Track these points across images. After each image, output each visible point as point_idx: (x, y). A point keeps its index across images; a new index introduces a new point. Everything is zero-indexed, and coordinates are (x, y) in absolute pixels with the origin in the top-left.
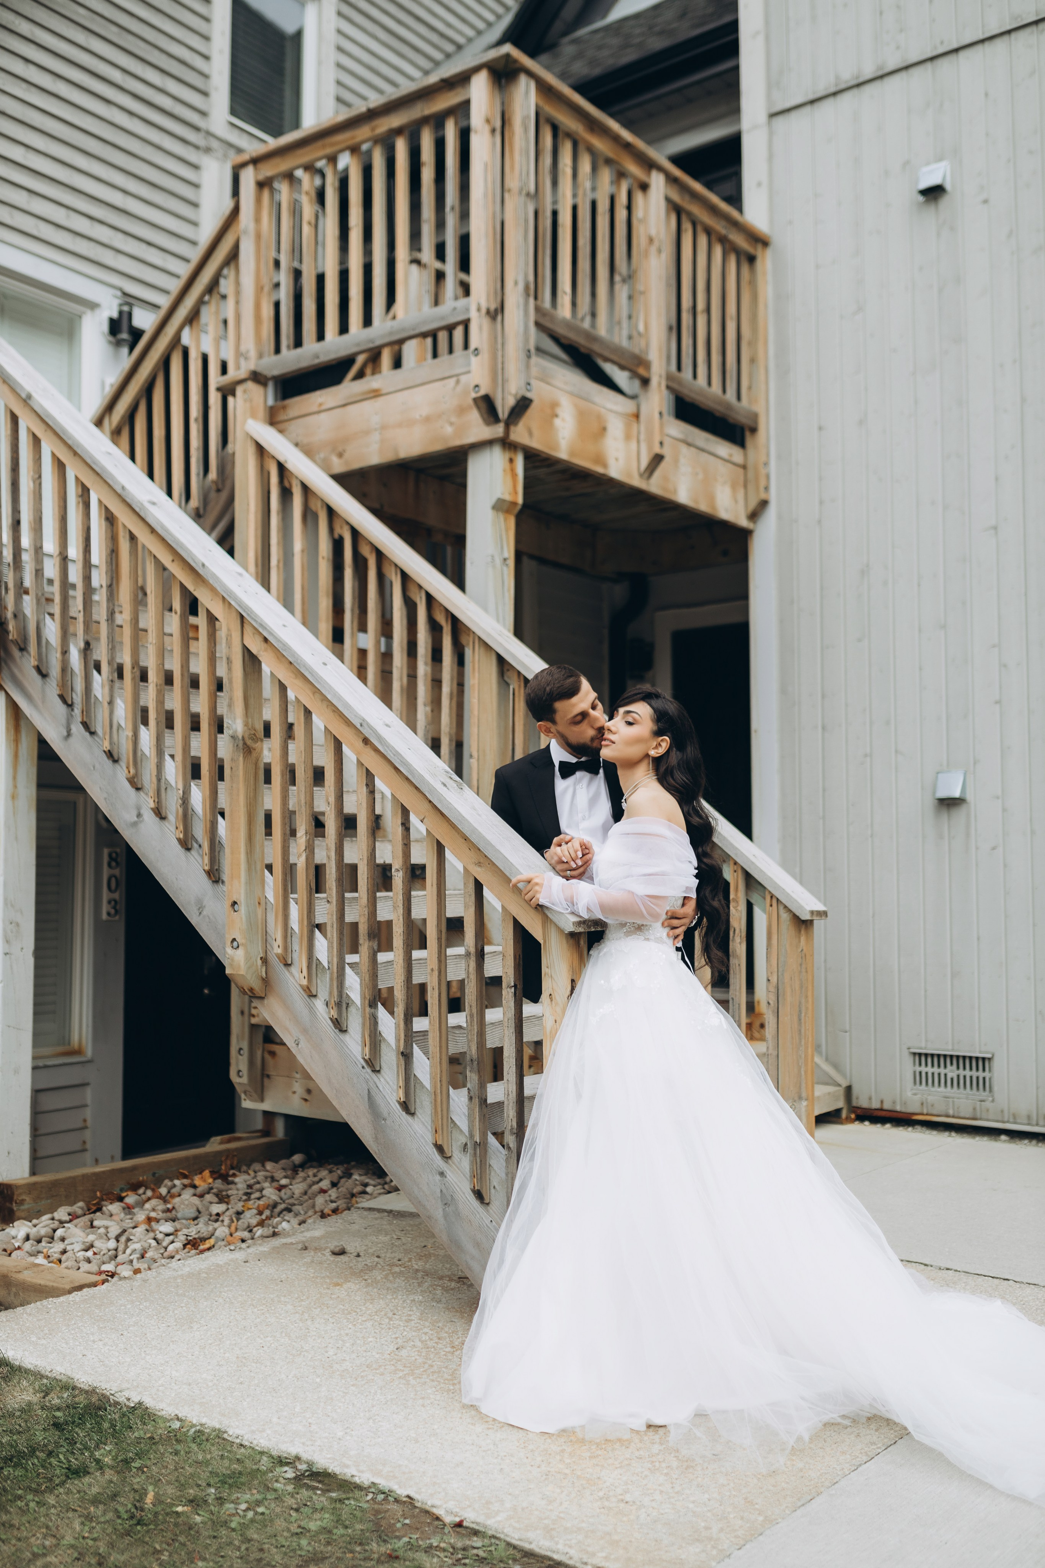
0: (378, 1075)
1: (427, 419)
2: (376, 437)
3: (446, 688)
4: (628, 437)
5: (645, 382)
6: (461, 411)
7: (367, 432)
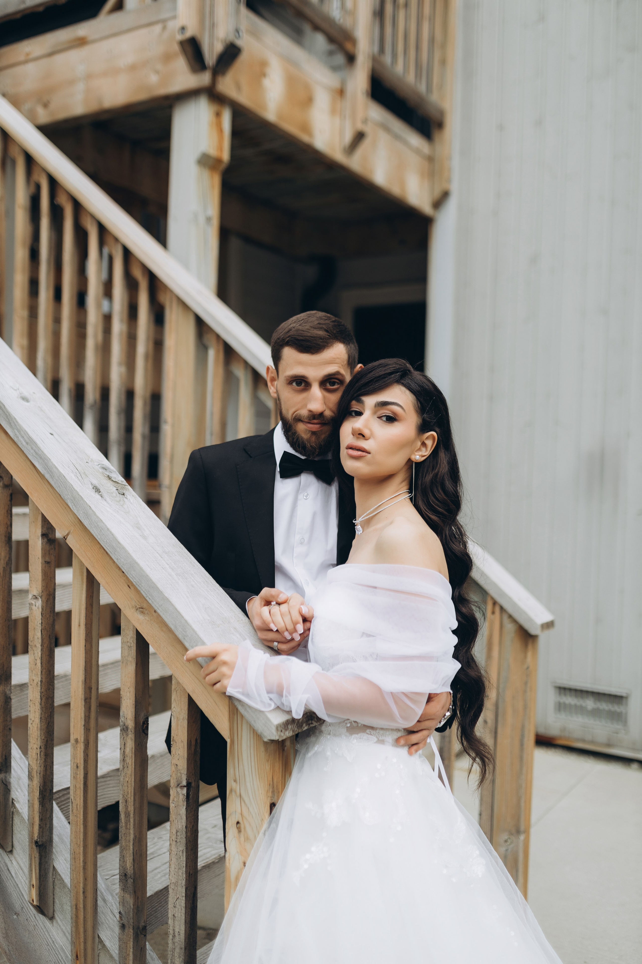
0: (10, 856)
1: (133, 68)
2: (80, 87)
3: (141, 348)
4: (333, 111)
5: (351, 59)
6: (167, 58)
7: (72, 82)
